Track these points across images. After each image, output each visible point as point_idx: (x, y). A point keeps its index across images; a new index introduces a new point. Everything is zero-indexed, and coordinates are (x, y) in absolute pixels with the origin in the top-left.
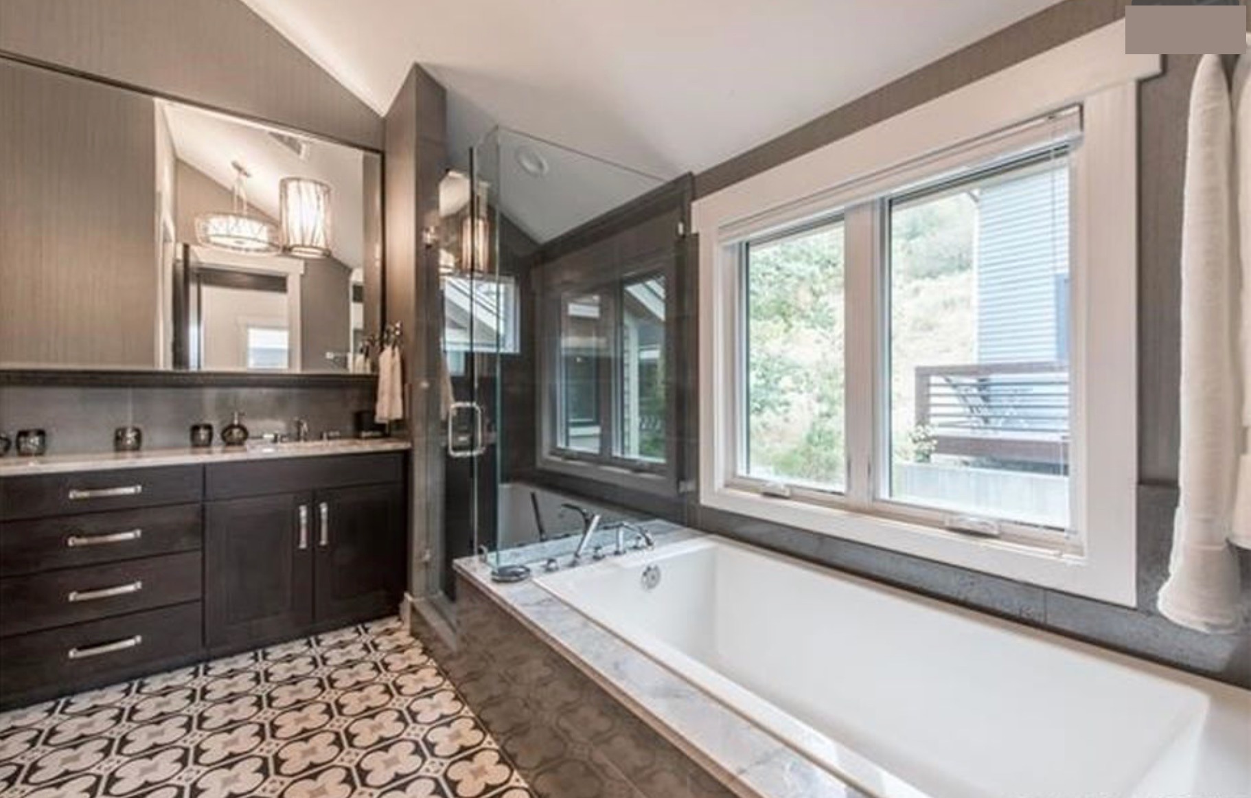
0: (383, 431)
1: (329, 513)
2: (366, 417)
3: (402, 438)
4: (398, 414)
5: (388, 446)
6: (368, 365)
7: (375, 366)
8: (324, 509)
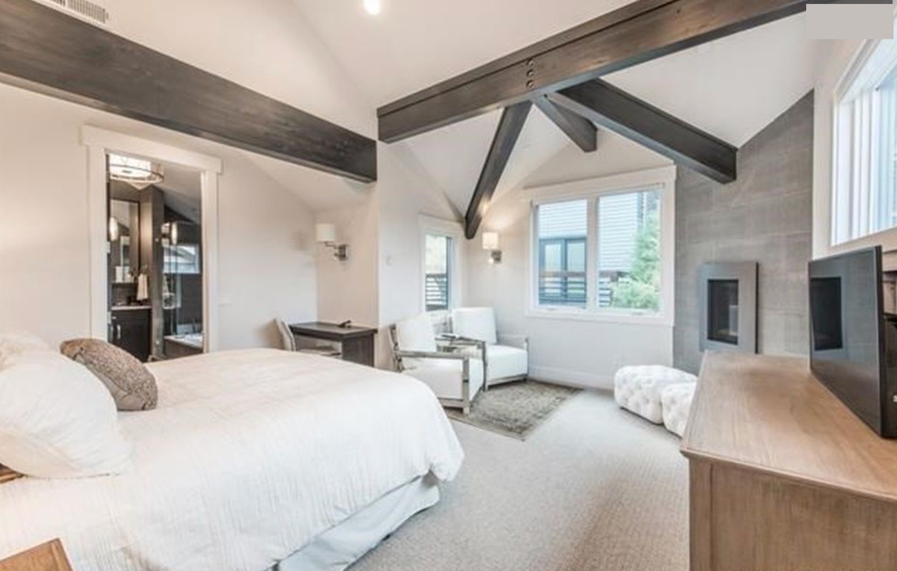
0: (140, 303)
1: (122, 329)
2: (133, 299)
3: (148, 305)
4: (146, 296)
5: (142, 307)
6: (133, 278)
7: (136, 279)
8: (119, 328)
